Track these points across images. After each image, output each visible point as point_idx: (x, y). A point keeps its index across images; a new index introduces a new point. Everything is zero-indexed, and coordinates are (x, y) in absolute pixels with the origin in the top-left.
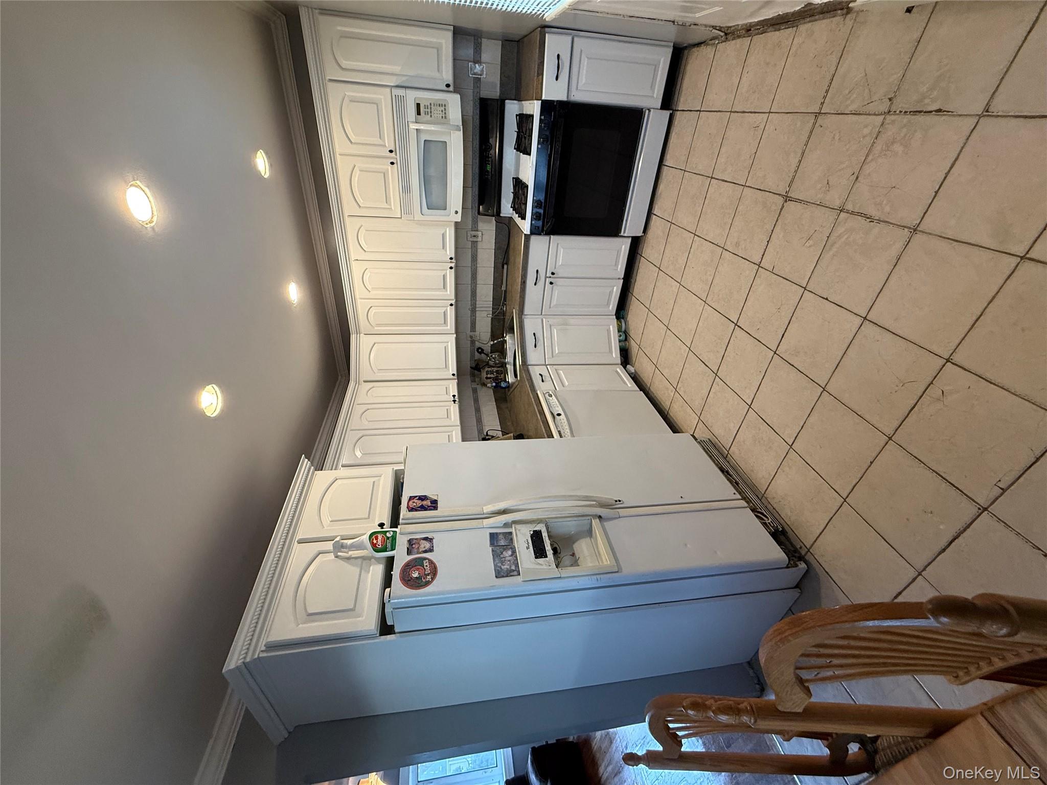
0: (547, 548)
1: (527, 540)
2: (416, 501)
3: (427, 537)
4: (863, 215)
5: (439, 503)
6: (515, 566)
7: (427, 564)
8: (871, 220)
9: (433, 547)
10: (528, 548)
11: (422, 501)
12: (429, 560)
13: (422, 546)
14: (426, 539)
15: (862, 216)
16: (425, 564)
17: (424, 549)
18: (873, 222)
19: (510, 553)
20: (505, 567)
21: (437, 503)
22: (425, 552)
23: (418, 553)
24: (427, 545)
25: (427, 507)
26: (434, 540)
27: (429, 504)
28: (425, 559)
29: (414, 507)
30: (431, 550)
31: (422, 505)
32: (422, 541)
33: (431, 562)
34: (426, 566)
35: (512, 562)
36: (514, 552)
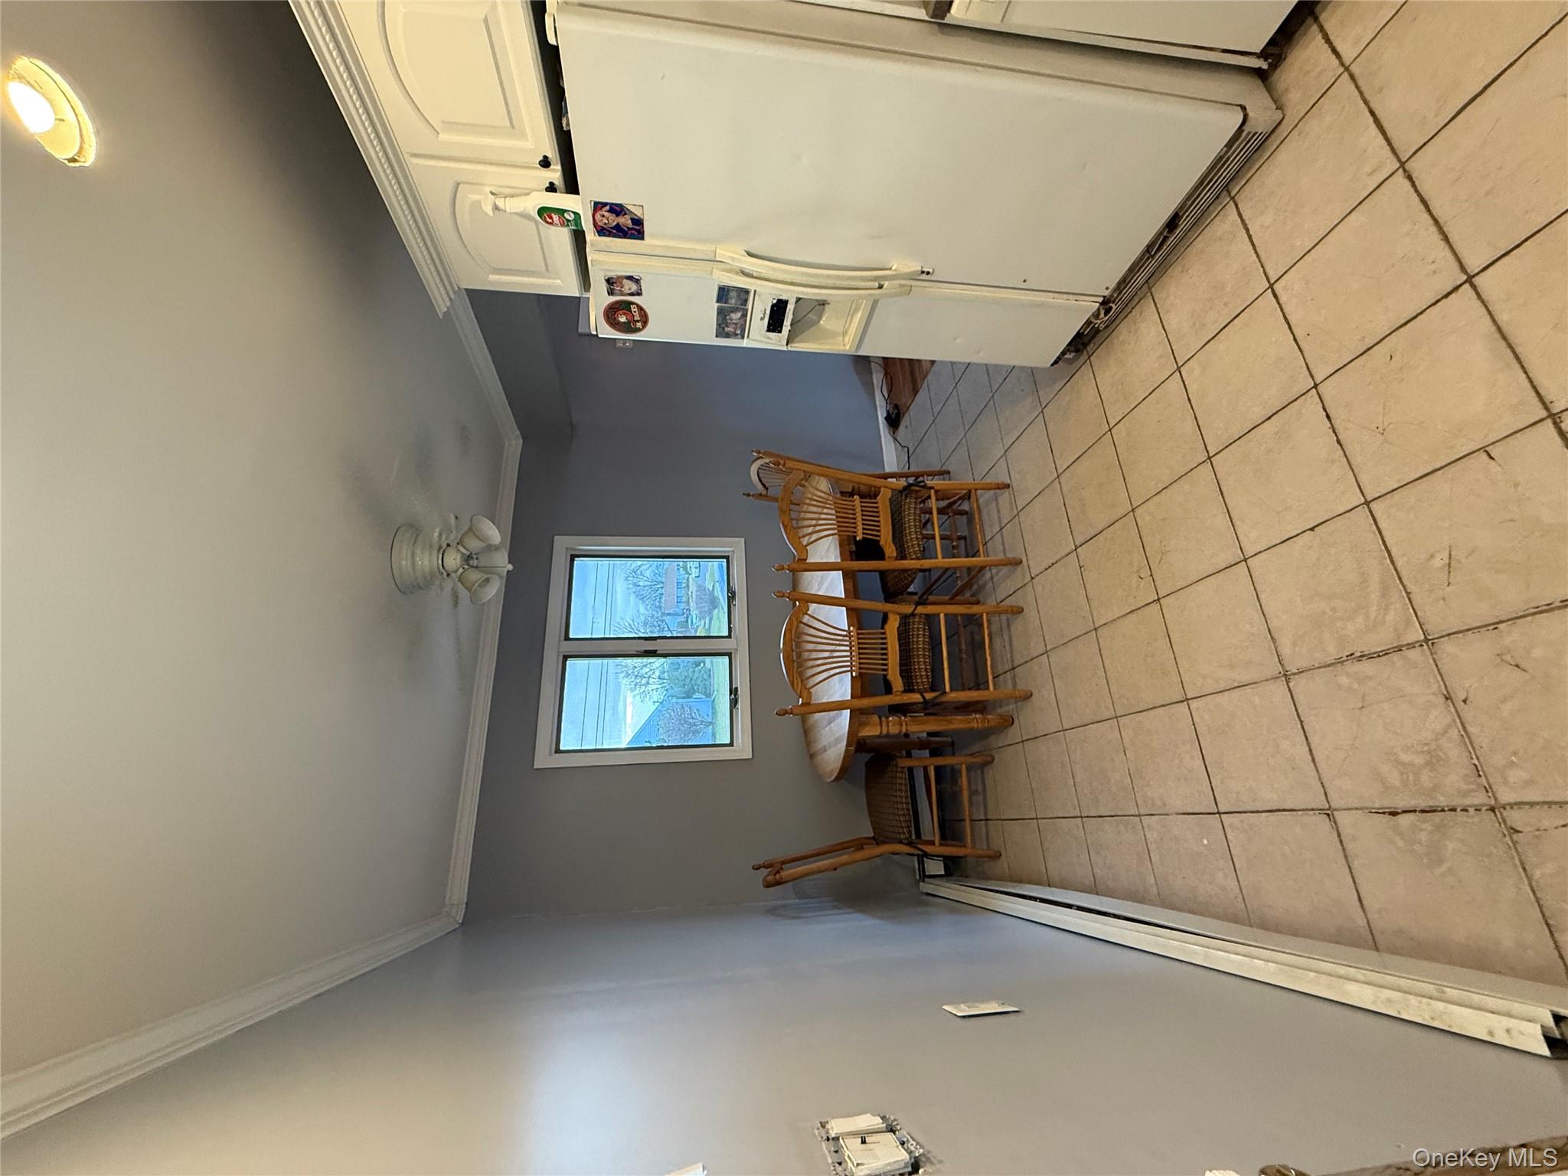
0: (785, 323)
1: (765, 310)
2: (606, 214)
3: (632, 277)
4: (1375, 655)
5: (645, 223)
6: (741, 331)
7: (636, 309)
8: (1353, 657)
9: (641, 290)
10: (762, 319)
11: (617, 215)
12: (638, 306)
13: (627, 287)
14: (630, 278)
15: (1375, 653)
16: (633, 310)
17: (629, 292)
18: (1347, 656)
19: (739, 315)
20: (729, 329)
21: (642, 224)
22: (632, 294)
23: (622, 294)
24: (634, 288)
25: (626, 229)
26: (642, 281)
27: (629, 223)
28: (633, 303)
29: (605, 226)
30: (639, 294)
31: (618, 224)
32: (625, 280)
33: (640, 309)
34: (635, 312)
35: (738, 326)
36: (745, 315)
